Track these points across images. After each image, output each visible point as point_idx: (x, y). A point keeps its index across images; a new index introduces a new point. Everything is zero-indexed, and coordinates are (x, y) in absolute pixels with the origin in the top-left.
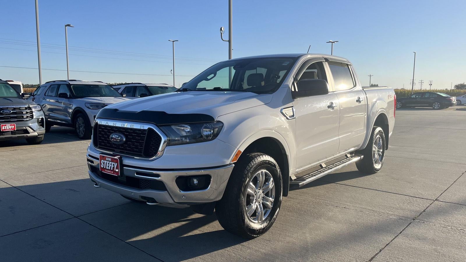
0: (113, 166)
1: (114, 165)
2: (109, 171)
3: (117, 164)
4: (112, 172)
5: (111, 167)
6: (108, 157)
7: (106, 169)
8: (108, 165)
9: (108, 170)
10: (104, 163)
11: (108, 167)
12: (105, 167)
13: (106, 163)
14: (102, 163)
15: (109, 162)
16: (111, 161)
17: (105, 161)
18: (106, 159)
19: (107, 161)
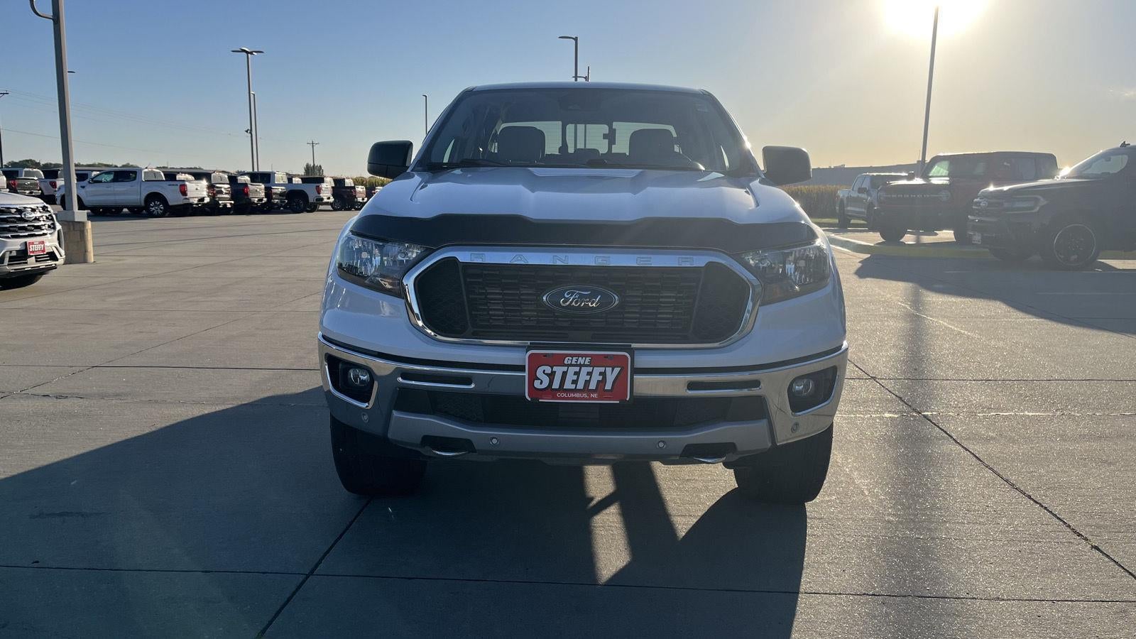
0: (597, 377)
1: (603, 374)
2: (577, 395)
3: (617, 370)
4: (595, 396)
5: (587, 382)
6: (572, 356)
7: (561, 389)
8: (571, 377)
9: (575, 391)
10: (550, 374)
11: (575, 382)
12: (556, 385)
13: (565, 374)
14: (539, 373)
15: (577, 369)
16: (592, 364)
17: (555, 369)
18: (566, 362)
19: (568, 366)
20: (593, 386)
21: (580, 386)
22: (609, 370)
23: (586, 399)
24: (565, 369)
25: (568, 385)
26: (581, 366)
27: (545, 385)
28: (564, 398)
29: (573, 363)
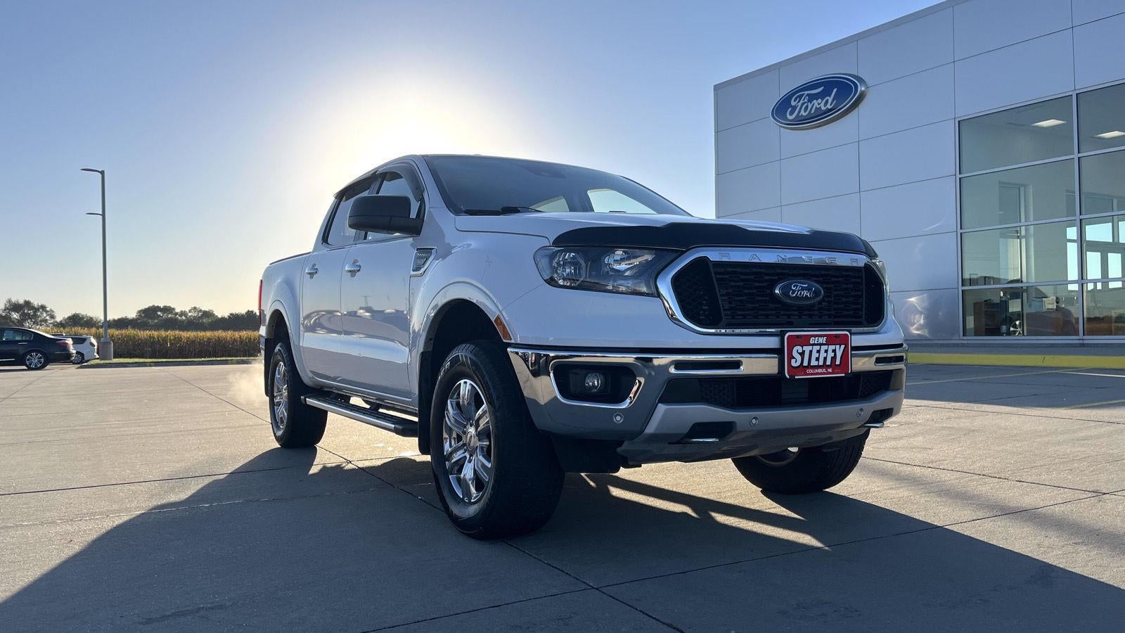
0: (831, 354)
1: (834, 351)
2: (820, 371)
3: (843, 346)
4: (830, 370)
5: (825, 359)
6: (815, 336)
7: (809, 366)
8: (815, 355)
9: (818, 367)
10: (802, 354)
11: (817, 359)
12: (805, 364)
13: (811, 352)
14: (795, 354)
15: (818, 348)
16: (828, 344)
17: (805, 348)
18: (811, 342)
19: (814, 344)
20: (828, 363)
21: (821, 363)
22: (838, 346)
23: (825, 374)
24: (810, 348)
25: (814, 363)
26: (821, 345)
27: (798, 364)
28: (812, 374)
29: (816, 342)
